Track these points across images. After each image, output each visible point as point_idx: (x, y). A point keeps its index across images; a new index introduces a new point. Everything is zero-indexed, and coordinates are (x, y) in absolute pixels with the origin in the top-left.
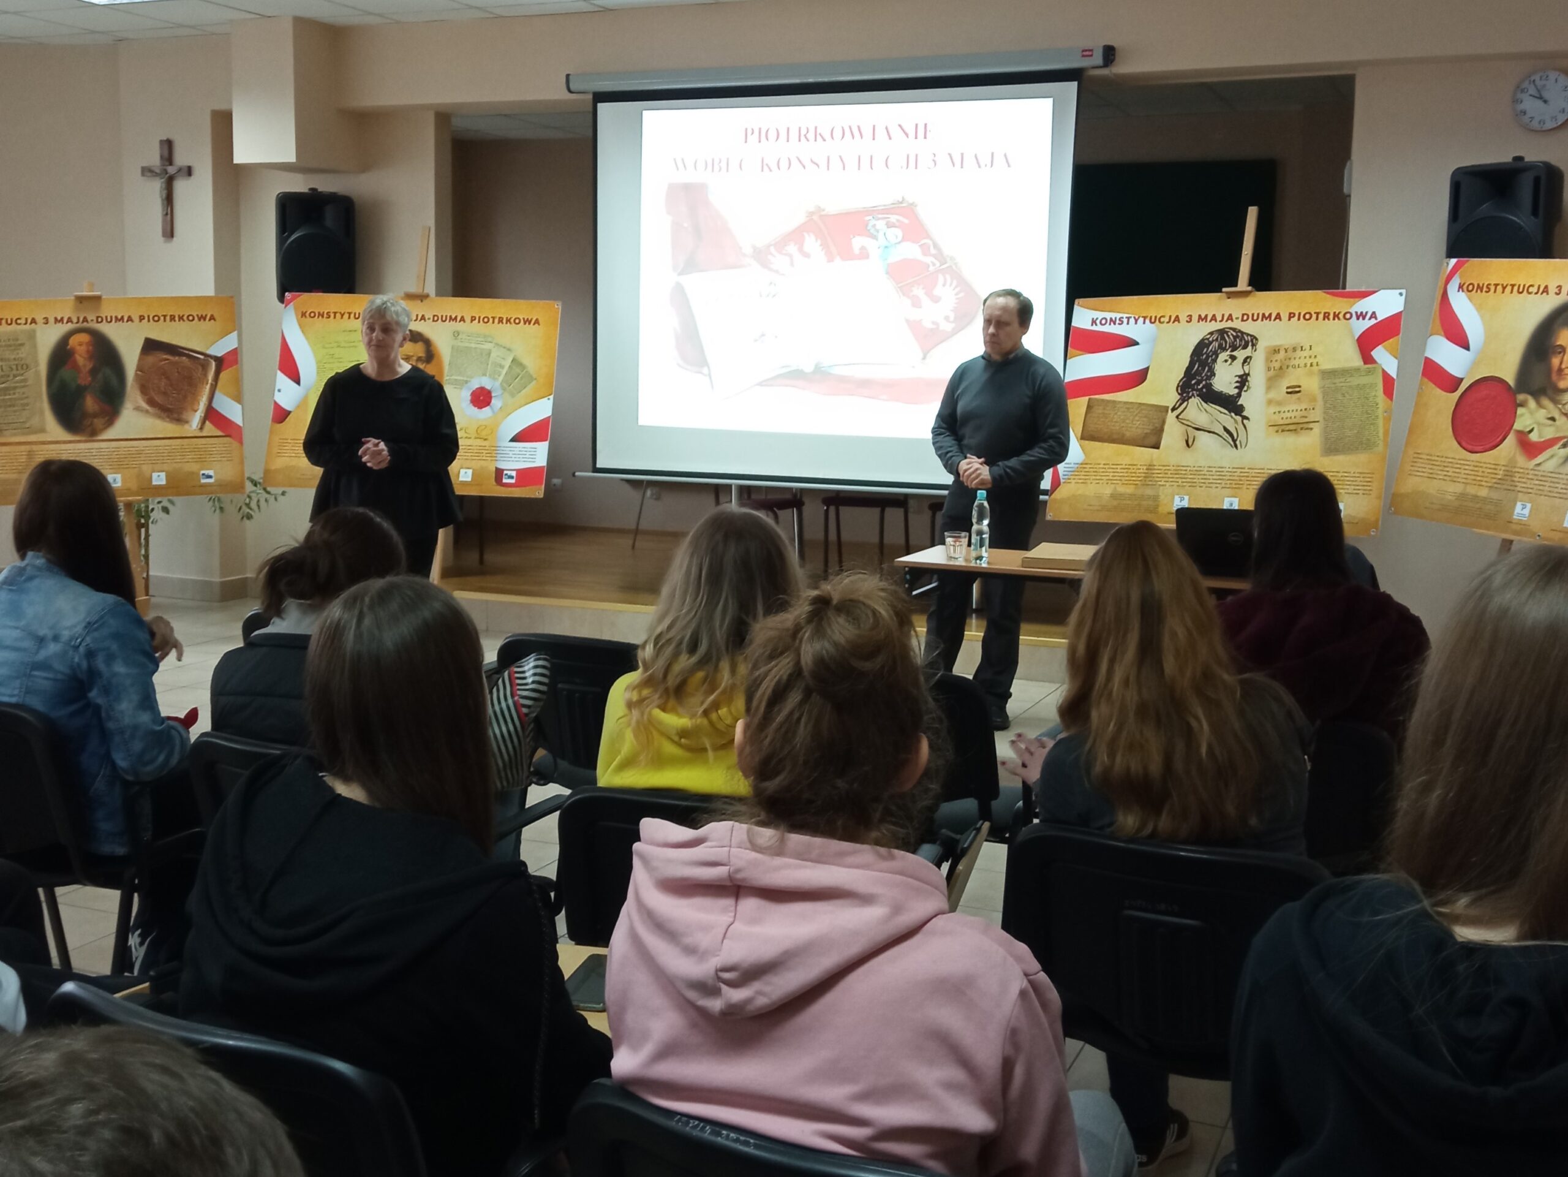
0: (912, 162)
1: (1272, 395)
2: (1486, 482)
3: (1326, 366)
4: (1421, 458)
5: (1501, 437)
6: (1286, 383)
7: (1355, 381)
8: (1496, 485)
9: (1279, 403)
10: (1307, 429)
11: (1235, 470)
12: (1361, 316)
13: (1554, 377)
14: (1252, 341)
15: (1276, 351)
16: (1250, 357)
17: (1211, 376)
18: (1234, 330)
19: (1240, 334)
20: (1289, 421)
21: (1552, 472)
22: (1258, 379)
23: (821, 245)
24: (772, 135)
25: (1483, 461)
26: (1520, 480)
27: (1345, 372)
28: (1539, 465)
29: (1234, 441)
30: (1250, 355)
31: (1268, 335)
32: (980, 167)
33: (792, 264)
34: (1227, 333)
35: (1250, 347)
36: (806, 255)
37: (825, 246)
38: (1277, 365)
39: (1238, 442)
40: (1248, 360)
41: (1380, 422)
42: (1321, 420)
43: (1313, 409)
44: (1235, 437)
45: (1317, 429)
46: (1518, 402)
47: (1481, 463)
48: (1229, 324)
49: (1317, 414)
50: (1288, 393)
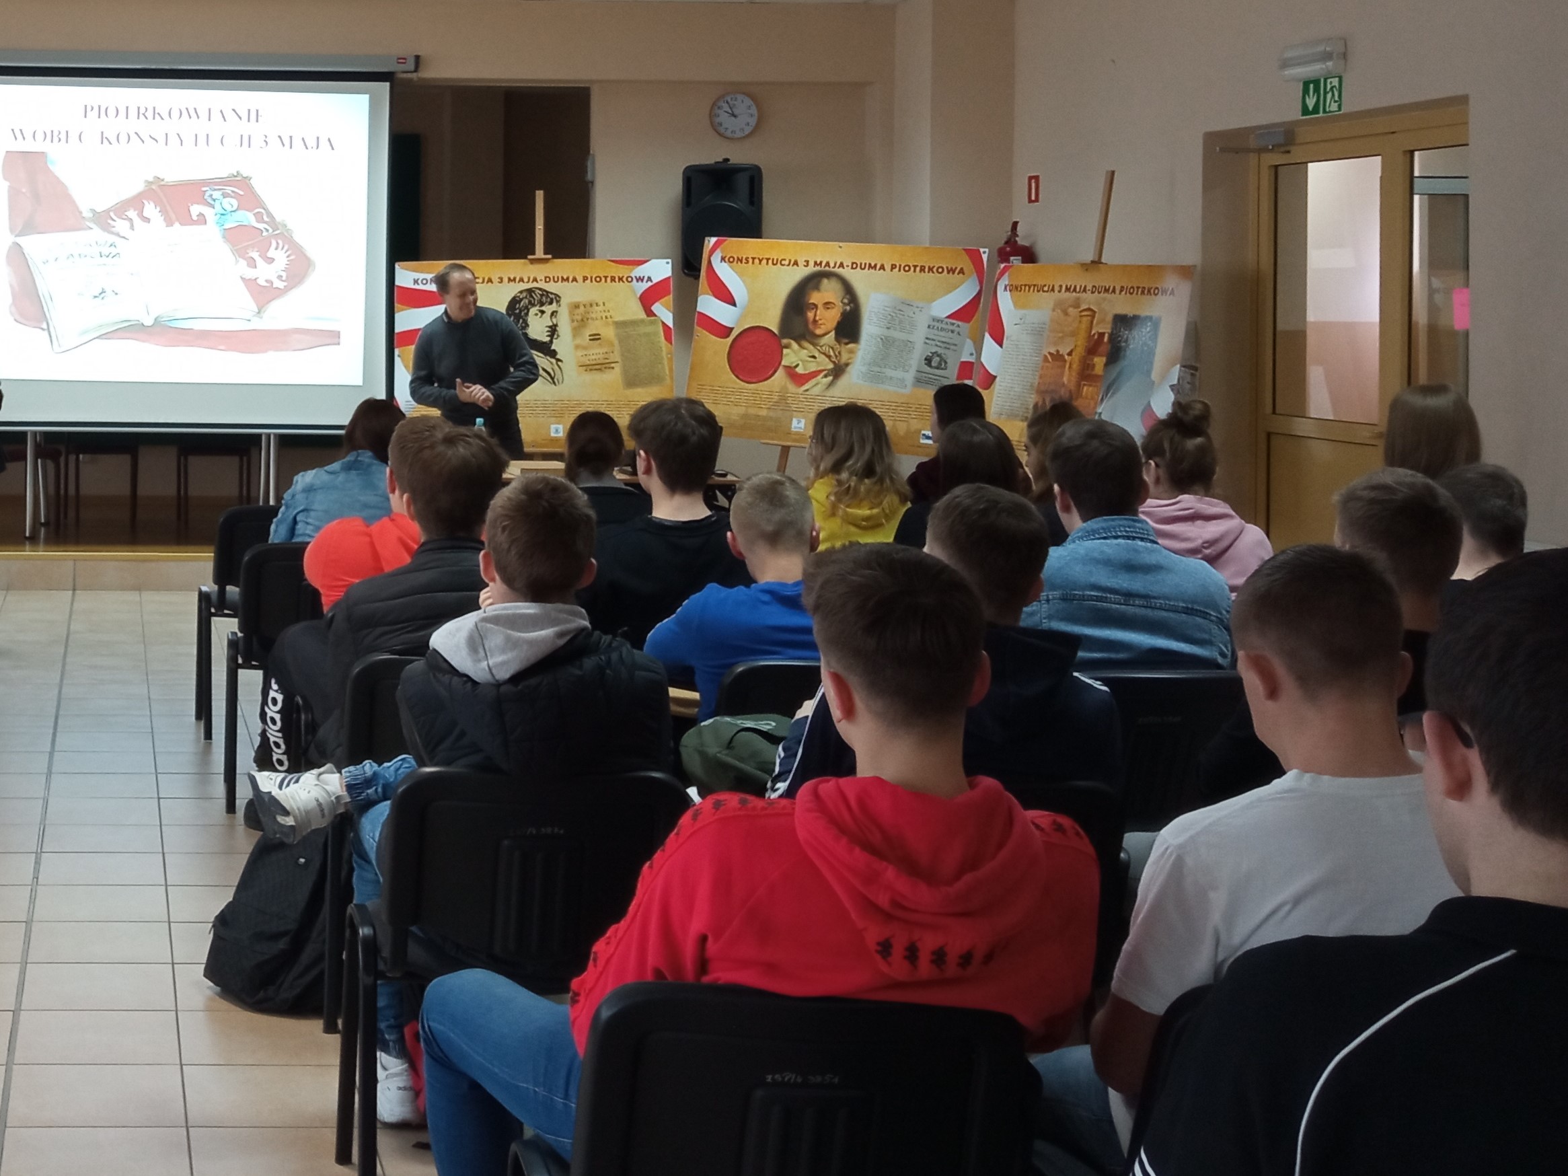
0: (245, 141)
1: (578, 341)
2: (764, 405)
3: (618, 318)
4: (705, 389)
5: (771, 372)
6: (587, 332)
7: (643, 329)
8: (773, 407)
9: (585, 348)
10: (609, 368)
11: (556, 402)
12: (640, 279)
13: (811, 326)
14: (556, 298)
15: (577, 306)
16: (556, 312)
17: (525, 327)
18: (540, 289)
19: (546, 293)
20: (594, 362)
21: (818, 396)
22: (565, 328)
23: (160, 212)
24: (112, 112)
25: (759, 389)
26: (793, 402)
27: (634, 323)
28: (807, 390)
29: (553, 379)
30: (555, 309)
31: (569, 293)
32: (307, 148)
33: (132, 227)
34: (534, 292)
35: (554, 304)
36: (147, 220)
37: (163, 212)
38: (579, 318)
39: (556, 380)
40: (555, 314)
41: (666, 362)
42: (619, 360)
43: (613, 352)
44: (552, 374)
45: (618, 369)
46: (783, 345)
47: (757, 390)
48: (535, 285)
49: (616, 356)
50: (590, 340)
